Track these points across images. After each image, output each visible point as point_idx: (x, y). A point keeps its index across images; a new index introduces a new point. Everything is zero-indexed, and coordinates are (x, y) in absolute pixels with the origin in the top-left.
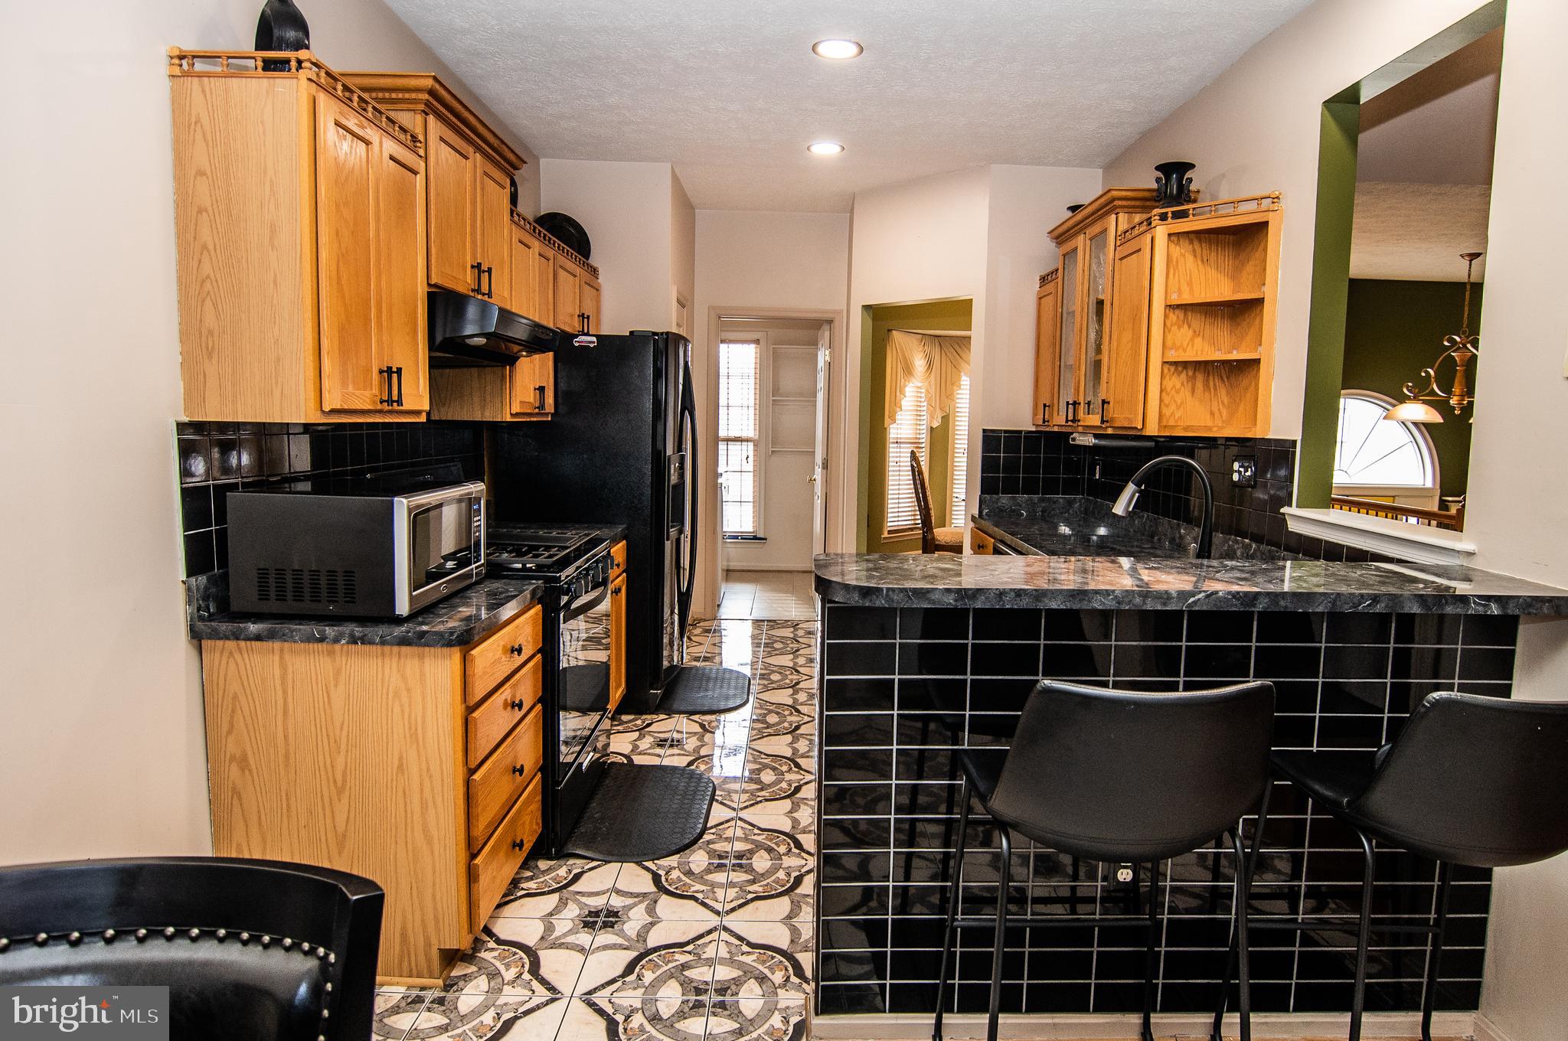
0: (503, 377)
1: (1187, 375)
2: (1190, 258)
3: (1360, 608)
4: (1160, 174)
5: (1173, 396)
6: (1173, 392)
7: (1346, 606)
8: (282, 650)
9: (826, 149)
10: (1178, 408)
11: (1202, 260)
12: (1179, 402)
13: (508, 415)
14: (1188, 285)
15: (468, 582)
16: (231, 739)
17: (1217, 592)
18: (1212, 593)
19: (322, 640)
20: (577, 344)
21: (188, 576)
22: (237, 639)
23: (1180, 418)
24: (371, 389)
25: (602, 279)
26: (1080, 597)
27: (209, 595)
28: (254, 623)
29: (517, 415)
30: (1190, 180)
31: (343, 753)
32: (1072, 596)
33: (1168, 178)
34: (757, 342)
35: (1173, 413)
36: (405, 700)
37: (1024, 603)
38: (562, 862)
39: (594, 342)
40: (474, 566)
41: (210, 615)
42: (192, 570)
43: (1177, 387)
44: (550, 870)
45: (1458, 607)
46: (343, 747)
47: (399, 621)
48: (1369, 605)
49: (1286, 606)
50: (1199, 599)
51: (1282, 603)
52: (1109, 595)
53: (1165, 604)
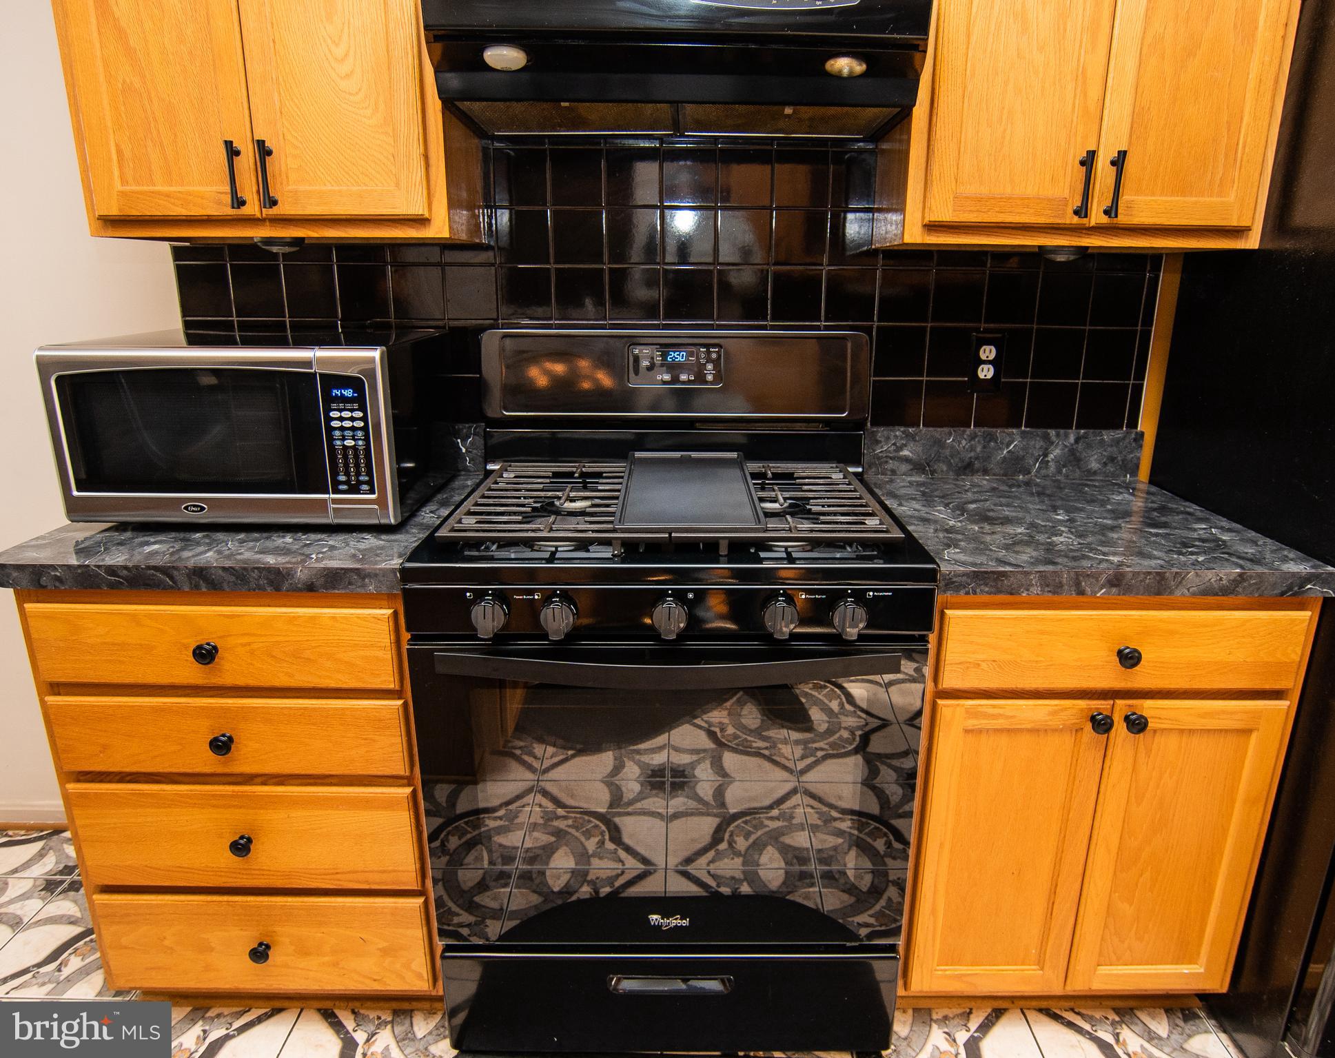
40: (330, 495)
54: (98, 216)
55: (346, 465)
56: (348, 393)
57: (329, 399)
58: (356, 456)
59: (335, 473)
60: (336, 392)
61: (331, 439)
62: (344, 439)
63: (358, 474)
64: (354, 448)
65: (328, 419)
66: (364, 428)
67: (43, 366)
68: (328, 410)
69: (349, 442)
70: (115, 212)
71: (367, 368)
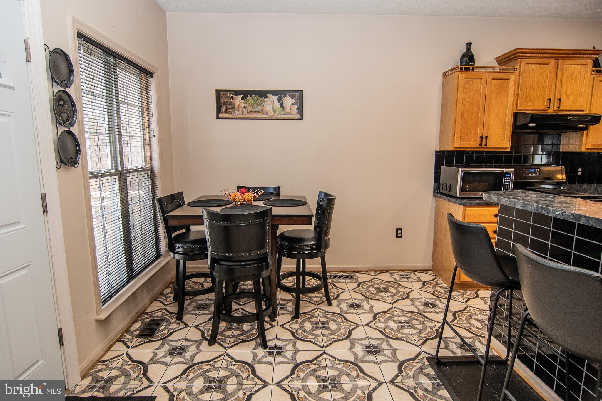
54: (455, 147)
55: (506, 187)
56: (508, 175)
57: (505, 176)
58: (508, 186)
59: (504, 188)
60: (506, 175)
61: (504, 183)
62: (506, 183)
63: (507, 188)
64: (508, 184)
65: (504, 179)
66: (510, 181)
67: (462, 171)
68: (505, 178)
69: (507, 183)
70: (458, 146)
71: (512, 172)
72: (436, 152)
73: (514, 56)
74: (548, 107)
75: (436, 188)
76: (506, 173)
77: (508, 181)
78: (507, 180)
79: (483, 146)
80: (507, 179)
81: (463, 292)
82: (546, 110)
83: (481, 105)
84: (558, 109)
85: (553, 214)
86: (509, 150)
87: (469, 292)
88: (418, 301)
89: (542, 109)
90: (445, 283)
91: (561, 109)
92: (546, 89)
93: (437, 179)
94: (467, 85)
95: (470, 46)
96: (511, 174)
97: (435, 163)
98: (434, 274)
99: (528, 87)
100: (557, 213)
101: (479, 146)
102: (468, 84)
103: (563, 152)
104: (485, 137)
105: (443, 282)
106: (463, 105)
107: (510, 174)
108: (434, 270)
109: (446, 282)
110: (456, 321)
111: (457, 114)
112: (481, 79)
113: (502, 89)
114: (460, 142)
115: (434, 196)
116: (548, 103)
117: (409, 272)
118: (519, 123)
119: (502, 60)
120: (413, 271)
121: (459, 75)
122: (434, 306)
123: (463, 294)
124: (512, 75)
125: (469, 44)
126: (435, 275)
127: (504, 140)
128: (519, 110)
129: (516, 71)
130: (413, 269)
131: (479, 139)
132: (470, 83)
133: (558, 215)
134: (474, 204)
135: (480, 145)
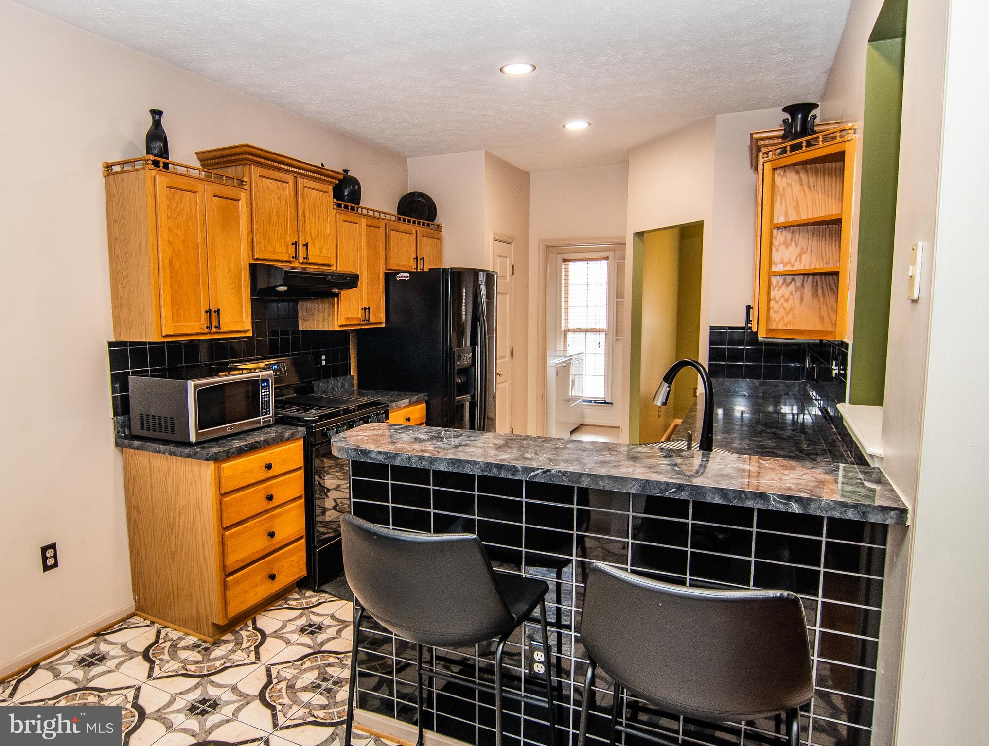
0: (333, 304)
1: (795, 286)
2: (796, 187)
3: (666, 493)
4: (787, 116)
5: (782, 304)
6: (782, 301)
7: (656, 491)
8: (149, 455)
9: (577, 126)
10: (787, 314)
11: (809, 187)
12: (788, 309)
13: (338, 327)
14: (795, 210)
15: (258, 426)
16: (134, 497)
17: (550, 470)
18: (547, 471)
19: (159, 452)
20: (398, 279)
21: (114, 416)
22: (131, 448)
23: (789, 322)
24: (200, 321)
25: (444, 232)
26: (459, 464)
27: (125, 426)
28: (137, 441)
29: (342, 326)
30: (815, 117)
31: (172, 511)
32: (452, 463)
33: (794, 118)
34: (607, 259)
35: (782, 318)
36: (194, 487)
37: (424, 465)
38: (318, 594)
39: (408, 277)
40: (261, 417)
41: (126, 435)
42: (116, 414)
43: (786, 297)
44: (310, 597)
45: (758, 503)
46: (172, 508)
47: (190, 445)
48: (673, 492)
49: (604, 486)
50: (538, 474)
51: (601, 483)
52: (476, 465)
53: (514, 475)
54: (164, 334)
55: (265, 407)
56: (265, 384)
57: (262, 387)
58: (267, 404)
59: (262, 410)
60: (263, 384)
62: (264, 398)
63: (267, 409)
64: (267, 401)
65: (262, 393)
66: (269, 394)
67: (196, 386)
68: (262, 390)
69: (266, 399)
70: (171, 333)
71: (270, 376)
72: (111, 344)
73: (238, 157)
74: (293, 258)
75: (121, 428)
76: (263, 381)
77: (267, 395)
78: (265, 394)
79: (214, 330)
80: (265, 391)
81: (233, 638)
82: (290, 262)
83: (200, 245)
84: (305, 261)
85: (525, 476)
86: (250, 334)
87: (244, 633)
88: (63, 664)
89: (285, 259)
90: (187, 634)
91: (310, 261)
92: (287, 226)
93: (122, 407)
94: (172, 202)
95: (160, 117)
96: (269, 380)
97: (111, 371)
98: (148, 622)
99: (264, 219)
100: (532, 474)
101: (206, 330)
102: (174, 199)
103: (304, 331)
104: (215, 312)
105: (181, 634)
106: (170, 243)
107: (267, 381)
108: (142, 611)
109: (187, 631)
110: (156, 668)
111: (161, 263)
112: (195, 193)
113: (228, 219)
114: (173, 323)
115: (117, 445)
116: (294, 250)
117: (90, 644)
118: (262, 284)
119: (212, 159)
120: (98, 635)
121: (154, 178)
122: (102, 659)
123: (239, 643)
124: (242, 194)
125: (157, 114)
126: (153, 623)
127: (242, 317)
128: (257, 259)
129: (245, 187)
130: (95, 630)
131: (204, 315)
132: (177, 197)
133: (535, 476)
134: (233, 453)
135: (207, 328)
